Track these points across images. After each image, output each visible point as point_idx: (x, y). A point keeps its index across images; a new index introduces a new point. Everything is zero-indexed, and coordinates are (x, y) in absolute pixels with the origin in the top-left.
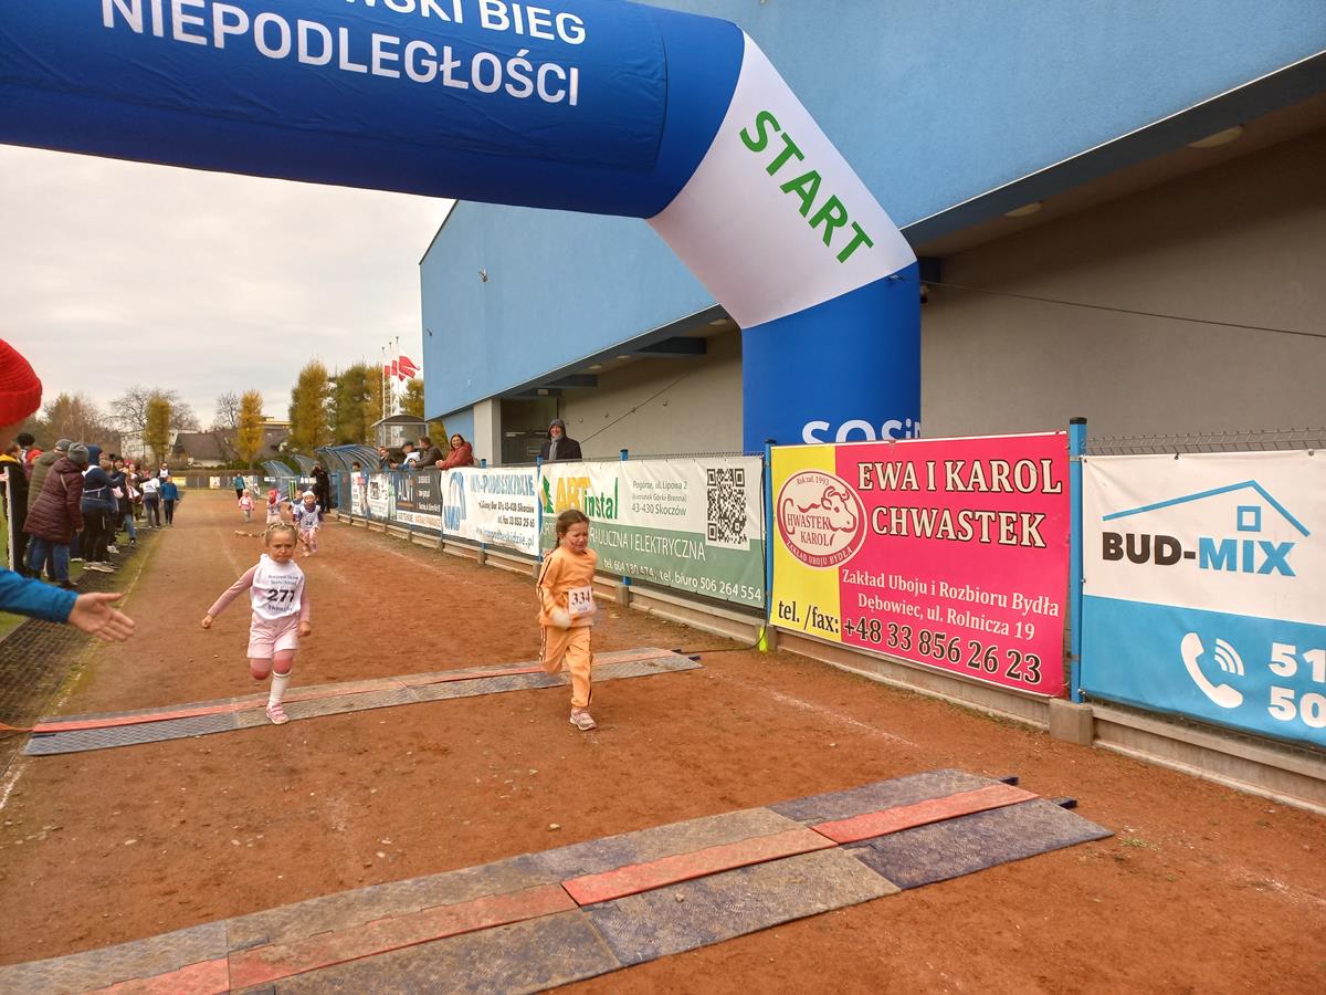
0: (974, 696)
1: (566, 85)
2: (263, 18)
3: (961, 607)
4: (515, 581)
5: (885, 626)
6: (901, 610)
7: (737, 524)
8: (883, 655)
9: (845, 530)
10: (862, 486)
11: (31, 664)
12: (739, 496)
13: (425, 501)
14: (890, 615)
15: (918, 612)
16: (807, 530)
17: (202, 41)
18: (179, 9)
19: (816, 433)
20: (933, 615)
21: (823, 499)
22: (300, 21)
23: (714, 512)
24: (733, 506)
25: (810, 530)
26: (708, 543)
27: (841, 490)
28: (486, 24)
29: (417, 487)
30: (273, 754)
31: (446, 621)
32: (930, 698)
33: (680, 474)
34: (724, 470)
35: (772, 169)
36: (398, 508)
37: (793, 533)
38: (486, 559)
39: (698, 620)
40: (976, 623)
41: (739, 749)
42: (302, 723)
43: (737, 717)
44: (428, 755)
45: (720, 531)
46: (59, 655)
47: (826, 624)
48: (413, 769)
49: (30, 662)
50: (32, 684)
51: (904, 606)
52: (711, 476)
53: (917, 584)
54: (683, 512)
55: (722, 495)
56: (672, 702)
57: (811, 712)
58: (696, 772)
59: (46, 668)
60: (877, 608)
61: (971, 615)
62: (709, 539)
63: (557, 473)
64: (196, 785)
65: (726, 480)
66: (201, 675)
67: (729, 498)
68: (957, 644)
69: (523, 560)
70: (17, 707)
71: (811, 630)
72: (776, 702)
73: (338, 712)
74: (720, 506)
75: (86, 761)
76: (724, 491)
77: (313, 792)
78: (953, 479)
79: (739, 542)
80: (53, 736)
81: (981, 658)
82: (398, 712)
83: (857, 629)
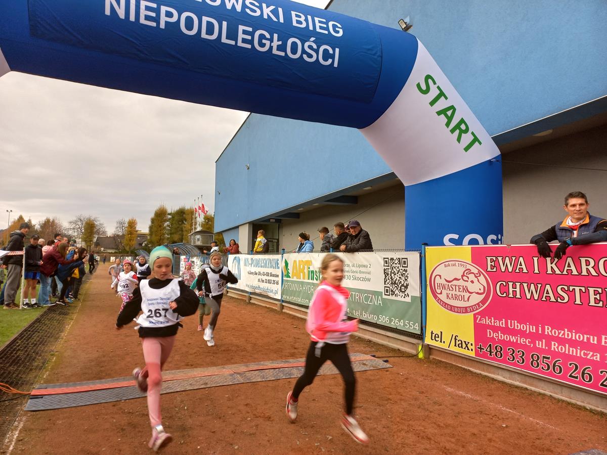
1: (333, 57)
2: (185, 15)
3: (562, 341)
4: (267, 312)
5: (505, 349)
6: (517, 341)
7: (402, 287)
8: (503, 365)
9: (478, 293)
10: (489, 269)
12: (405, 272)
14: (510, 343)
15: (529, 342)
16: (451, 292)
17: (154, 24)
18: (144, 8)
19: (451, 240)
20: (540, 344)
21: (463, 276)
22: (203, 17)
23: (388, 281)
24: (400, 278)
25: (454, 292)
26: (384, 297)
28: (295, 24)
31: (241, 333)
32: (540, 394)
33: (367, 260)
34: (395, 258)
35: (432, 103)
37: (441, 293)
38: (251, 300)
39: (376, 338)
40: (573, 351)
41: (447, 426)
42: (180, 394)
43: (432, 402)
44: (260, 421)
45: (392, 291)
46: (44, 346)
47: (464, 346)
48: (254, 431)
49: (29, 350)
50: (30, 363)
51: (519, 338)
52: (386, 261)
53: (528, 326)
54: (369, 280)
55: (393, 272)
56: (388, 389)
57: (475, 401)
58: (430, 443)
59: (37, 353)
60: (500, 338)
61: (569, 347)
62: (385, 295)
63: (293, 258)
64: (127, 436)
65: (396, 264)
66: (119, 360)
67: (398, 273)
68: (559, 363)
69: (272, 301)
70: (21, 378)
71: (453, 348)
72: (449, 392)
73: (200, 387)
74: (392, 277)
75: (61, 415)
76: (394, 270)
77: (199, 445)
78: (552, 267)
79: (404, 297)
80: (42, 398)
81: (578, 373)
82: (233, 389)
83: (486, 349)
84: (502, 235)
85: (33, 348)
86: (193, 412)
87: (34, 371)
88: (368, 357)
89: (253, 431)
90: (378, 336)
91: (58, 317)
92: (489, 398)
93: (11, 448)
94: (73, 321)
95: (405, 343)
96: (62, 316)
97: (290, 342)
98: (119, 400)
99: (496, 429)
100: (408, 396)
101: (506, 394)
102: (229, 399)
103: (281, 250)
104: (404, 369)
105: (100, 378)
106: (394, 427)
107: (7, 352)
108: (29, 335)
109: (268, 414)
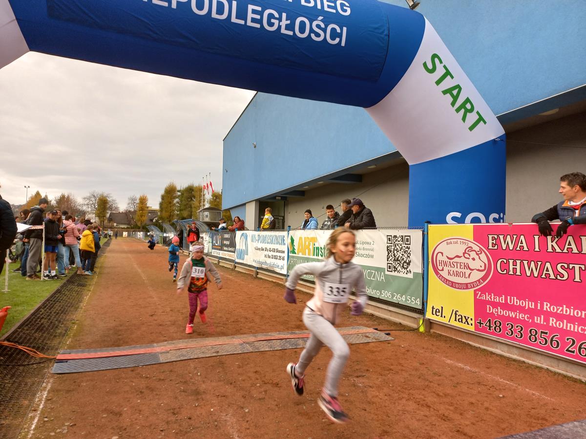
0: (568, 369)
1: (340, 36)
3: (560, 317)
4: (273, 286)
5: (504, 324)
6: (516, 316)
7: (405, 264)
8: (502, 340)
9: (478, 270)
10: (490, 247)
11: (53, 320)
12: (407, 250)
13: (227, 246)
14: (509, 318)
15: (528, 318)
16: (452, 269)
17: (166, 4)
19: (454, 219)
20: (539, 320)
21: (464, 254)
23: (390, 259)
24: (403, 255)
25: (455, 269)
26: (387, 273)
27: (477, 249)
28: (303, 3)
29: (223, 239)
30: (183, 380)
31: (249, 305)
32: (537, 367)
33: (371, 238)
34: (398, 236)
35: (438, 82)
36: (213, 248)
37: (443, 270)
38: (258, 274)
39: (379, 312)
40: (570, 327)
41: (446, 395)
42: (194, 362)
43: (432, 373)
44: (269, 387)
45: (394, 267)
46: (65, 315)
47: (464, 320)
48: (264, 396)
49: (52, 318)
50: (54, 330)
51: (518, 314)
52: (389, 239)
53: (527, 302)
54: (372, 257)
55: (396, 249)
56: (389, 360)
57: (473, 372)
58: (430, 410)
59: (60, 322)
60: (499, 314)
61: (567, 322)
62: (388, 271)
63: (299, 235)
64: (145, 398)
65: (399, 241)
66: (135, 329)
67: (400, 250)
68: (556, 338)
69: (278, 276)
70: (47, 343)
71: (454, 323)
72: (448, 364)
73: (212, 355)
74: (394, 255)
75: (85, 378)
76: (397, 247)
77: (212, 408)
78: (552, 245)
79: (407, 274)
80: (67, 362)
81: (575, 348)
82: (243, 358)
83: (485, 324)
84: (504, 214)
85: (55, 317)
86: (206, 378)
87: (57, 337)
88: (371, 330)
89: (261, 396)
90: (380, 310)
91: (77, 289)
92: (488, 370)
93: (41, 407)
94: (91, 292)
95: (406, 318)
96: (80, 287)
97: (296, 315)
98: (137, 365)
99: (492, 399)
100: (409, 367)
101: (503, 367)
102: (239, 367)
103: (286, 227)
104: (405, 341)
105: (119, 346)
106: (396, 395)
107: (32, 320)
108: (51, 305)
109: (276, 381)
